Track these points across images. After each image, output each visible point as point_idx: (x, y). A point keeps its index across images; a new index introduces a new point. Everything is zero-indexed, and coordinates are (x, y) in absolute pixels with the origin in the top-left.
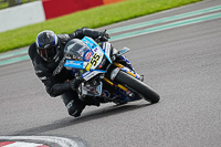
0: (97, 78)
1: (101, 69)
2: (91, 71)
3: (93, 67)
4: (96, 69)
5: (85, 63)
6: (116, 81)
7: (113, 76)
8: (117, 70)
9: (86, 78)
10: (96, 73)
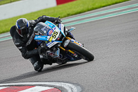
0: (56, 46)
1: (59, 40)
2: (53, 42)
3: (54, 39)
4: (56, 40)
5: (49, 37)
6: (68, 47)
7: (66, 44)
8: (68, 41)
9: (49, 46)
10: (56, 43)
